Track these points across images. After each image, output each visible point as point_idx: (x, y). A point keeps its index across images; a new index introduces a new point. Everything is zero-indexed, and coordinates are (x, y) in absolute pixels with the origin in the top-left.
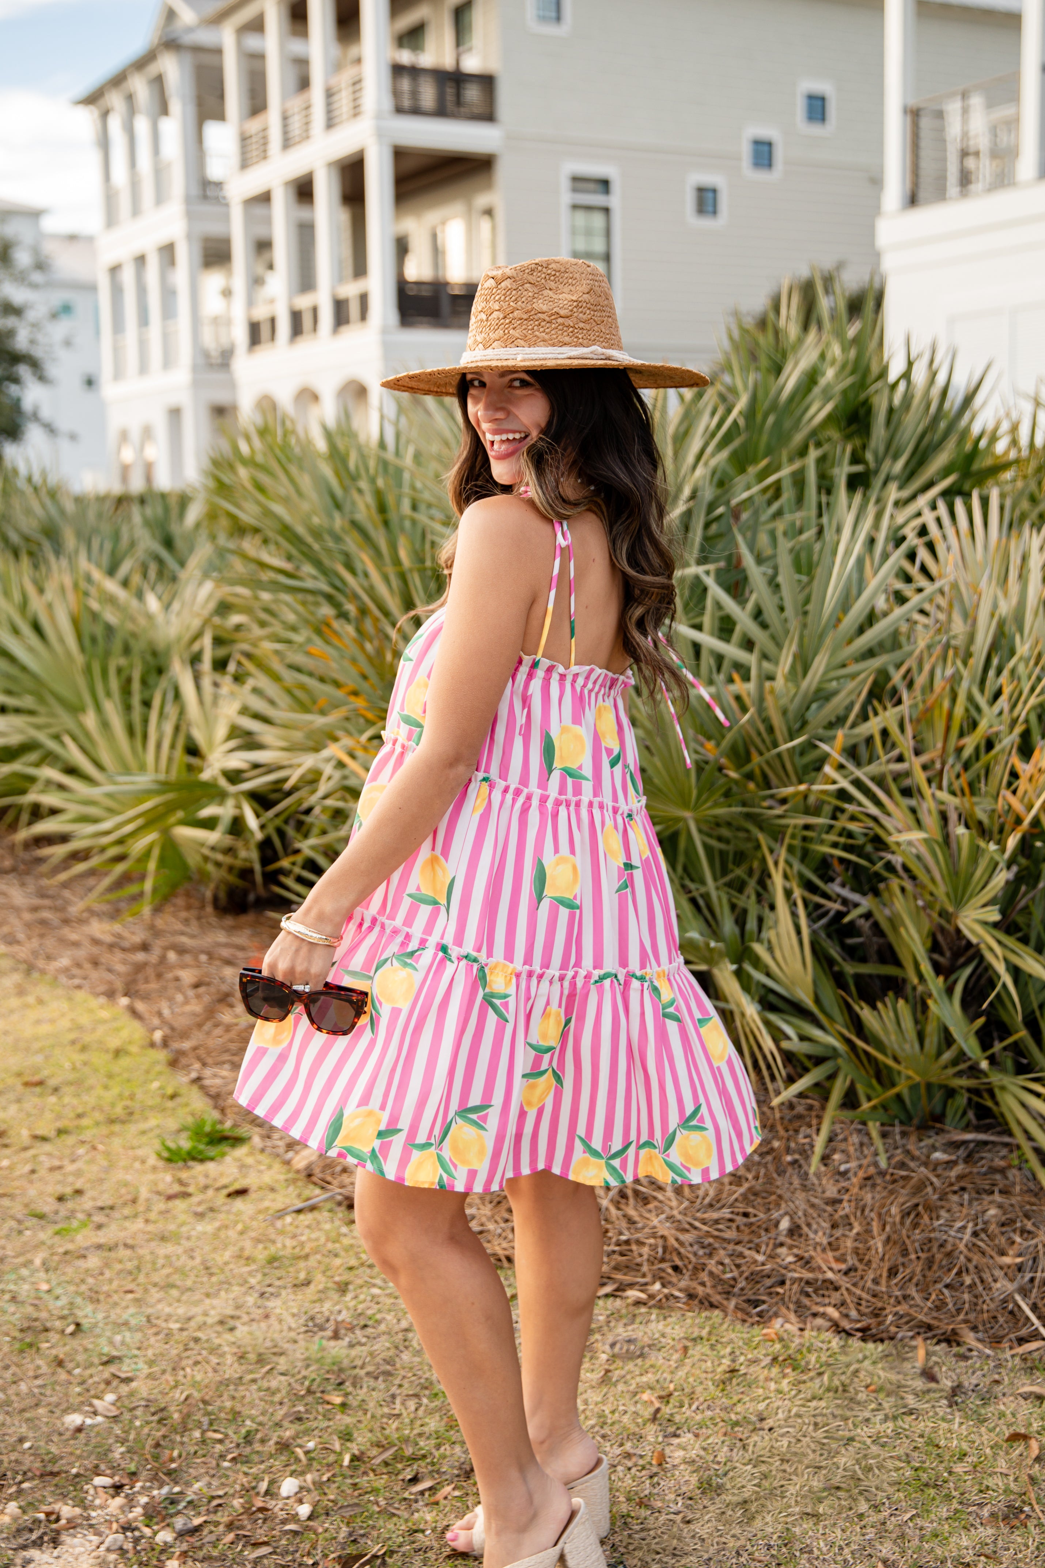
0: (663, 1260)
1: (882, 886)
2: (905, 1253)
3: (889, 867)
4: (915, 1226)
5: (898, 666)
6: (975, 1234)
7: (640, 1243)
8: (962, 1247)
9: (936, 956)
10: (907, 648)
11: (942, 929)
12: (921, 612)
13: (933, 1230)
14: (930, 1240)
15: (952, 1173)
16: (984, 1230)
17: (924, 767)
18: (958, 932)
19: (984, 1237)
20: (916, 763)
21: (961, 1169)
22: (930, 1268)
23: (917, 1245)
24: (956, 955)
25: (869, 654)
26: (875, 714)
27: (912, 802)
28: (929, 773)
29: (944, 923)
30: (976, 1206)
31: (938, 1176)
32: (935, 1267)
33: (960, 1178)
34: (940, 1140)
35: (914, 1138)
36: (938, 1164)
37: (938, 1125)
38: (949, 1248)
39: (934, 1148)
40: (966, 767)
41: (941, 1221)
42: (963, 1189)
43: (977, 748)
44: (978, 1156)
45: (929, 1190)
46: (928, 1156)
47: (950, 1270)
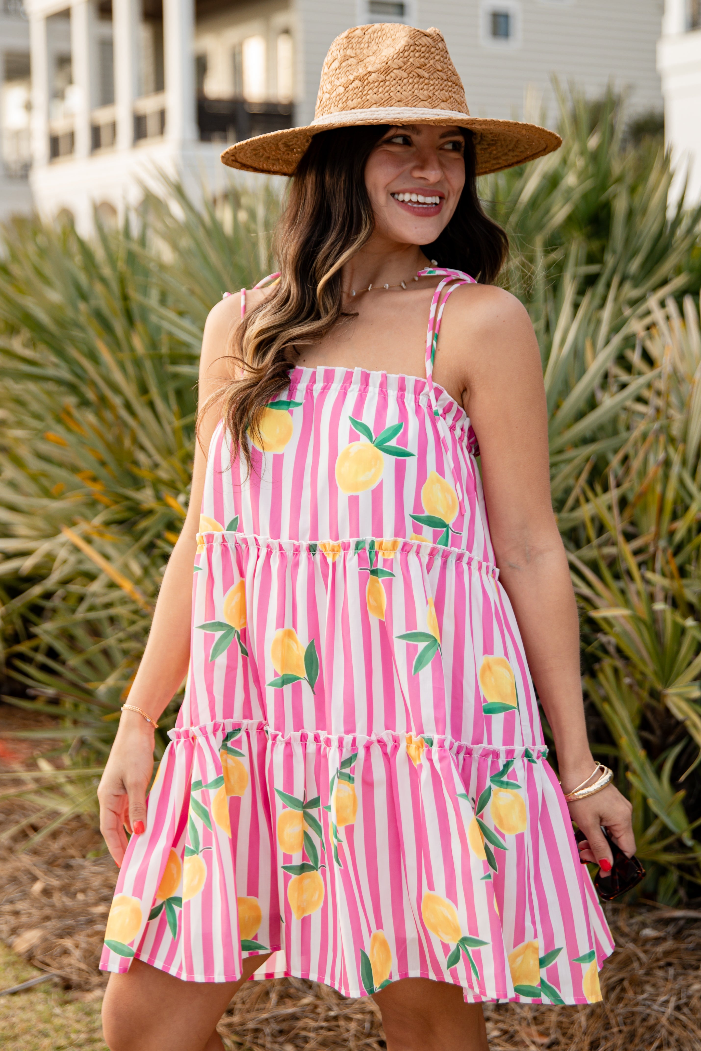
0: (369, 1035)
1: (597, 666)
2: (607, 1026)
3: (603, 648)
4: (619, 999)
5: (616, 451)
6: (678, 1008)
7: (348, 1019)
8: (664, 1020)
9: (646, 734)
10: (624, 434)
11: (653, 710)
12: (640, 399)
13: (637, 1004)
14: (633, 1014)
15: (660, 949)
16: (687, 1004)
17: (636, 553)
18: (667, 711)
19: (686, 1010)
20: (627, 549)
21: (669, 945)
22: (631, 1041)
23: (620, 1019)
24: (667, 732)
25: (586, 441)
26: (587, 500)
27: (621, 584)
28: (641, 558)
29: (654, 703)
30: (681, 981)
31: (645, 952)
32: (637, 1040)
33: (667, 953)
34: (649, 917)
35: (624, 915)
36: (646, 940)
37: (650, 902)
38: (652, 1021)
39: (644, 925)
40: (678, 550)
41: (645, 996)
42: (669, 964)
43: (689, 530)
44: (686, 932)
45: (636, 965)
46: (638, 933)
47: (651, 1044)
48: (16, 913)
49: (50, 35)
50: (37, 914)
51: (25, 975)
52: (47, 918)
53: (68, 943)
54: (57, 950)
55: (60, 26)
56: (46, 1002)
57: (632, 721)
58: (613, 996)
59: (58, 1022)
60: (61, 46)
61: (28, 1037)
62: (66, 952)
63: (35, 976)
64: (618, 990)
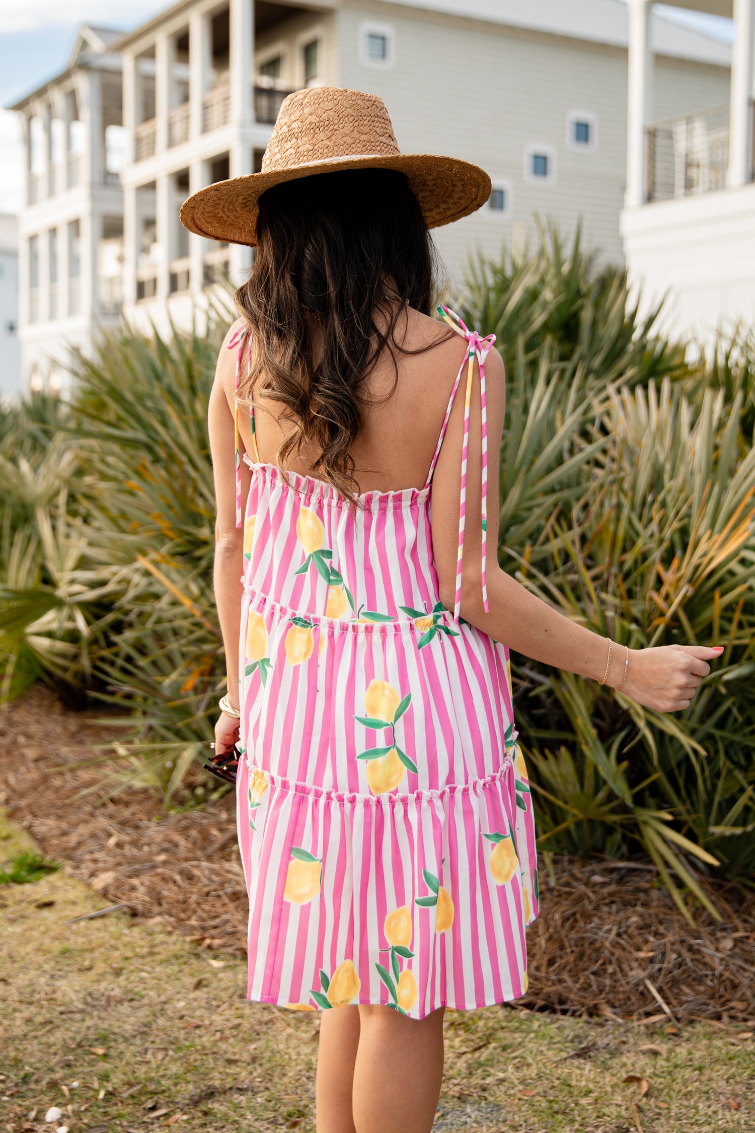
2: (562, 947)
4: (572, 928)
5: (578, 499)
6: (619, 935)
8: (607, 944)
9: (598, 721)
10: (585, 485)
11: (604, 701)
13: (586, 932)
14: (583, 938)
15: (606, 891)
16: (626, 932)
17: (595, 579)
18: (616, 703)
19: (625, 936)
20: (587, 576)
21: (613, 888)
22: (581, 959)
23: (572, 942)
24: (615, 721)
25: (554, 490)
26: (556, 536)
27: (583, 604)
29: (605, 696)
30: (622, 914)
31: (594, 892)
32: (585, 959)
33: (611, 894)
34: (598, 867)
35: (579, 864)
36: (595, 884)
37: (598, 854)
38: (598, 945)
39: (593, 873)
40: (627, 576)
41: (593, 925)
42: (613, 902)
43: (635, 561)
44: (627, 879)
45: (586, 902)
46: (589, 878)
47: (597, 961)
48: (95, 861)
49: (139, 203)
50: (111, 861)
51: (100, 905)
52: (119, 864)
53: (135, 882)
54: (127, 887)
55: (147, 195)
56: (117, 925)
57: (588, 709)
58: (567, 925)
59: (126, 939)
60: (148, 212)
61: (102, 950)
62: (133, 889)
63: (109, 906)
64: (571, 920)
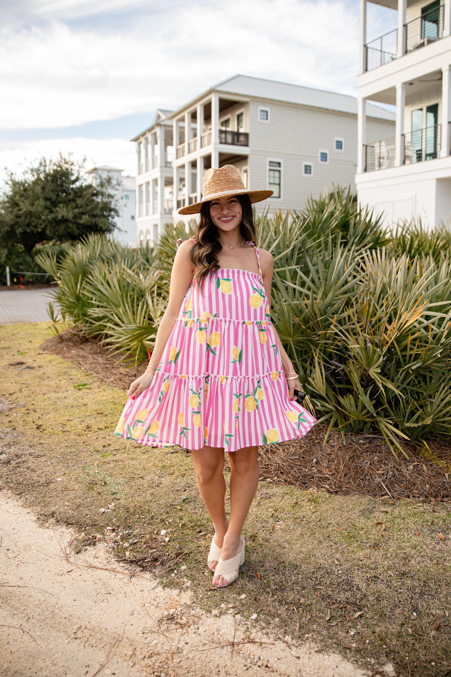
0: (278, 470)
1: (347, 361)
2: (349, 469)
3: (349, 356)
4: (353, 462)
5: (353, 297)
6: (370, 464)
7: (271, 465)
8: (366, 468)
9: (362, 382)
10: (356, 291)
11: (364, 375)
12: (361, 281)
13: (358, 463)
14: (357, 466)
16: (373, 463)
17: (360, 327)
18: (369, 376)
19: (373, 465)
20: (358, 325)
21: (367, 445)
22: (357, 474)
23: (353, 467)
24: (368, 382)
25: (346, 293)
26: (346, 311)
27: (356, 337)
28: (362, 329)
30: (371, 456)
31: (360, 447)
33: (367, 448)
34: (362, 437)
35: (354, 436)
36: (361, 444)
37: (361, 432)
38: (363, 468)
39: (360, 439)
40: (373, 327)
41: (360, 460)
42: (368, 451)
43: (376, 321)
44: (373, 442)
45: (358, 451)
46: (358, 441)
47: (362, 475)
57: (358, 378)
64: (353, 459)
